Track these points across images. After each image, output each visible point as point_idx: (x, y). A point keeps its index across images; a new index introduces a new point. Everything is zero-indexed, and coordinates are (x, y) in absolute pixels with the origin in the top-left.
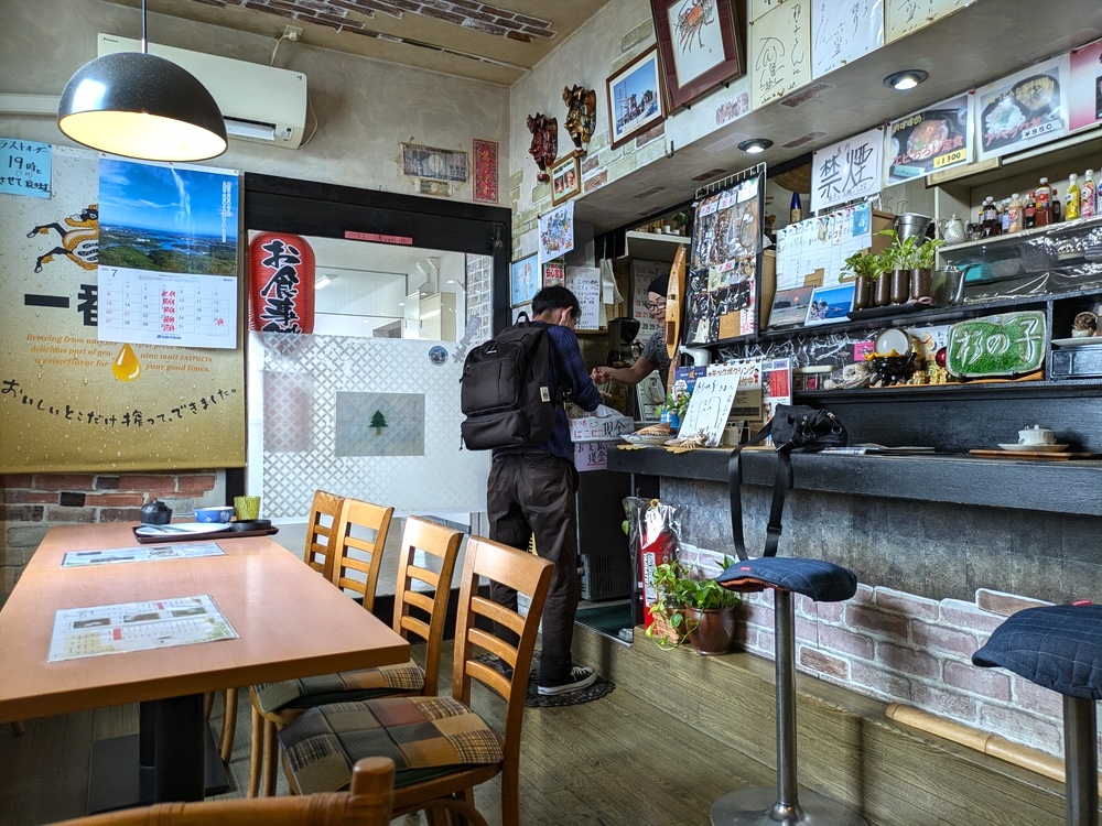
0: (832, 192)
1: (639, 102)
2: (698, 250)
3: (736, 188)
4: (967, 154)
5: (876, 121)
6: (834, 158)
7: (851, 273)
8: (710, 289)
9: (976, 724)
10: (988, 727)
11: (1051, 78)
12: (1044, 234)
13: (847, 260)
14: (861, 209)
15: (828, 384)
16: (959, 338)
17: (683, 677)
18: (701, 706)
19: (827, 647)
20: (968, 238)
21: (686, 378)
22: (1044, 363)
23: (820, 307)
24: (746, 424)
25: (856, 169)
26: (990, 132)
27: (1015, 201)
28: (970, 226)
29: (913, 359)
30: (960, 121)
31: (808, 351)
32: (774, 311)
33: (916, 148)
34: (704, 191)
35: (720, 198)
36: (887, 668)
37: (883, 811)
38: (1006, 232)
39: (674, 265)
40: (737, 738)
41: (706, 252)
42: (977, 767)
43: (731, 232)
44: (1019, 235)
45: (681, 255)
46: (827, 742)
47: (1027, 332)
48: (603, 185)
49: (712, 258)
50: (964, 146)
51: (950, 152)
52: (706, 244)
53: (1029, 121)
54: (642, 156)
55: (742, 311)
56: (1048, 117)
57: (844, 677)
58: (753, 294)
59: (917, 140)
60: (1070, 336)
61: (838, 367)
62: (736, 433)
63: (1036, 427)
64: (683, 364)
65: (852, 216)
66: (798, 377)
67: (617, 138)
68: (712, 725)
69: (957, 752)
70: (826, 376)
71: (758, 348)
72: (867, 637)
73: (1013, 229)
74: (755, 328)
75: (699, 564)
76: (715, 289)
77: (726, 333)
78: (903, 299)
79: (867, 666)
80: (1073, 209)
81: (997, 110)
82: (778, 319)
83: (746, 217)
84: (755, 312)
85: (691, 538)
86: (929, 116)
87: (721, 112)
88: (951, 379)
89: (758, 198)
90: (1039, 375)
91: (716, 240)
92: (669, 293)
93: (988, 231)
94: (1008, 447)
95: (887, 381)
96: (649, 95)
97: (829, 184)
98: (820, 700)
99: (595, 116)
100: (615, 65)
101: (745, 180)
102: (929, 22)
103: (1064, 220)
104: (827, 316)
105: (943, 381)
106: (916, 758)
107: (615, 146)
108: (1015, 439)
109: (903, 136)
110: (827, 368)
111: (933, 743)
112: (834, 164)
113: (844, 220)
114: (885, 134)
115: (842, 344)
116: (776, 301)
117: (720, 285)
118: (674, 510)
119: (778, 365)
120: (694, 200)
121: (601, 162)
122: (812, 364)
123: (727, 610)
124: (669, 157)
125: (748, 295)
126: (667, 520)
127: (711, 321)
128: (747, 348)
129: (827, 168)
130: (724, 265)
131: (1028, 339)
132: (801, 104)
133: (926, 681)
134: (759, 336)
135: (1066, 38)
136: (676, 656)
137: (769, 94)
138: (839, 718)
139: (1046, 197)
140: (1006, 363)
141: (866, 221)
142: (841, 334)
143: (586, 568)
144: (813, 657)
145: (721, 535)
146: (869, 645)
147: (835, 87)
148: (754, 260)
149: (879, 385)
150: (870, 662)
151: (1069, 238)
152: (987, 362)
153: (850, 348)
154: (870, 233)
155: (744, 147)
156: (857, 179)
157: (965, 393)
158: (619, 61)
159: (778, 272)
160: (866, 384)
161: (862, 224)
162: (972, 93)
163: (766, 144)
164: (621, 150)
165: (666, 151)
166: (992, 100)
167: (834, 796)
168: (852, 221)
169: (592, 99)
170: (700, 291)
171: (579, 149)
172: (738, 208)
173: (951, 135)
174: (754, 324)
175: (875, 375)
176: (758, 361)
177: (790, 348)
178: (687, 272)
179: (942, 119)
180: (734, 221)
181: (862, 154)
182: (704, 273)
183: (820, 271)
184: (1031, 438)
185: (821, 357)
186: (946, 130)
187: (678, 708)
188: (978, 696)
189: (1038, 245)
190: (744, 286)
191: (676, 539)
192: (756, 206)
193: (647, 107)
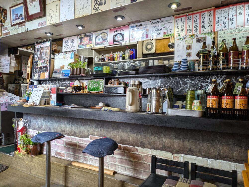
0: (67, 48)
1: (19, 16)
2: (36, 56)
3: (45, 43)
4: (92, 45)
5: (76, 34)
6: (67, 40)
7: (69, 67)
8: (38, 66)
9: (88, 163)
10: (90, 163)
11: (107, 33)
12: (111, 63)
13: (69, 64)
14: (72, 53)
15: (65, 91)
16: (89, 83)
17: (27, 162)
18: (31, 169)
19: (61, 151)
20: (99, 62)
21: (32, 88)
22: (103, 90)
23: (63, 74)
24: (46, 100)
25: (72, 44)
26: (97, 42)
27: (107, 55)
28: (99, 59)
29: (81, 87)
30: (91, 38)
31: (61, 83)
32: (53, 73)
33: (83, 42)
34: (37, 42)
35: (41, 44)
36: (73, 154)
37: (69, 185)
38: (105, 61)
39: (29, 59)
40: (39, 175)
41: (37, 57)
42: (87, 172)
43: (43, 53)
44: (107, 62)
45: (31, 57)
46: (59, 172)
47: (101, 83)
48: (9, 35)
49: (39, 59)
50: (92, 44)
51: (90, 44)
52: (37, 55)
53: (103, 41)
54: (20, 30)
55: (46, 73)
56: (106, 41)
57: (64, 157)
58: (48, 69)
59: (83, 40)
60: (108, 85)
61: (66, 88)
62: (43, 102)
63: (102, 102)
64: (31, 84)
65: (70, 54)
66: (58, 89)
67: (13, 24)
68: (34, 173)
69: (84, 170)
70: (64, 89)
71: (50, 82)
72: (69, 147)
73: (107, 61)
74: (48, 77)
75: (33, 134)
76: (39, 66)
77: (42, 78)
78: (80, 74)
79: (69, 154)
80: (116, 58)
81: (98, 38)
82: (54, 75)
83: (47, 50)
84: (49, 73)
85: (31, 127)
86: (86, 36)
87: (40, 24)
88: (88, 92)
89: (50, 46)
90: (102, 92)
91: (40, 55)
92: (28, 66)
93: (102, 61)
94: (97, 106)
95: (76, 91)
96: (21, 15)
97: (66, 46)
98: (58, 163)
99: (6, 16)
100: (12, 4)
101: (47, 41)
102: (83, 16)
103: (115, 61)
104: (65, 76)
105: (86, 92)
106: (76, 173)
107: (12, 26)
108: (98, 105)
109: (81, 39)
110: (64, 88)
111: (80, 169)
112: (67, 42)
113: (69, 55)
114: (78, 37)
115: (68, 82)
116: (54, 71)
117: (40, 66)
118: (26, 121)
119: (54, 86)
120: (35, 44)
121: (8, 29)
122: (62, 87)
123: (39, 145)
124: (26, 32)
125: (47, 69)
126: (24, 123)
127: (38, 74)
128: (47, 81)
129: (66, 42)
130: (42, 61)
131: (101, 85)
132: (58, 27)
133: (80, 155)
134: (50, 79)
135: (109, 26)
136: (25, 158)
137: (51, 23)
138: (62, 166)
139: (112, 55)
140: (97, 89)
141: (73, 56)
142: (68, 80)
143: (3, 136)
144: (58, 153)
145: (38, 126)
146: (69, 149)
147: (65, 25)
148: (49, 61)
149: (74, 92)
150: (69, 153)
151: (115, 64)
152: (94, 89)
153: (70, 83)
154: (74, 59)
155: (46, 33)
156: (72, 46)
157: (90, 95)
158: (14, 4)
159: (55, 64)
160: (72, 92)
161: (72, 56)
162: (94, 33)
163: (52, 34)
164: (14, 27)
165: (26, 31)
166: (97, 35)
167: (60, 184)
168: (70, 55)
169: (6, 12)
170: (36, 66)
171: (2, 24)
172: (45, 48)
173: (90, 41)
174: (48, 76)
175: (74, 90)
176: (49, 85)
177: (57, 82)
178: (33, 61)
179: (88, 37)
180: (44, 51)
181: (73, 41)
182: (37, 62)
183: (64, 66)
184: (101, 104)
185: (64, 85)
186: (89, 39)
187: (25, 170)
188: (89, 157)
189: (110, 65)
190: (46, 67)
191: (27, 128)
192: (49, 48)
193: (21, 18)
